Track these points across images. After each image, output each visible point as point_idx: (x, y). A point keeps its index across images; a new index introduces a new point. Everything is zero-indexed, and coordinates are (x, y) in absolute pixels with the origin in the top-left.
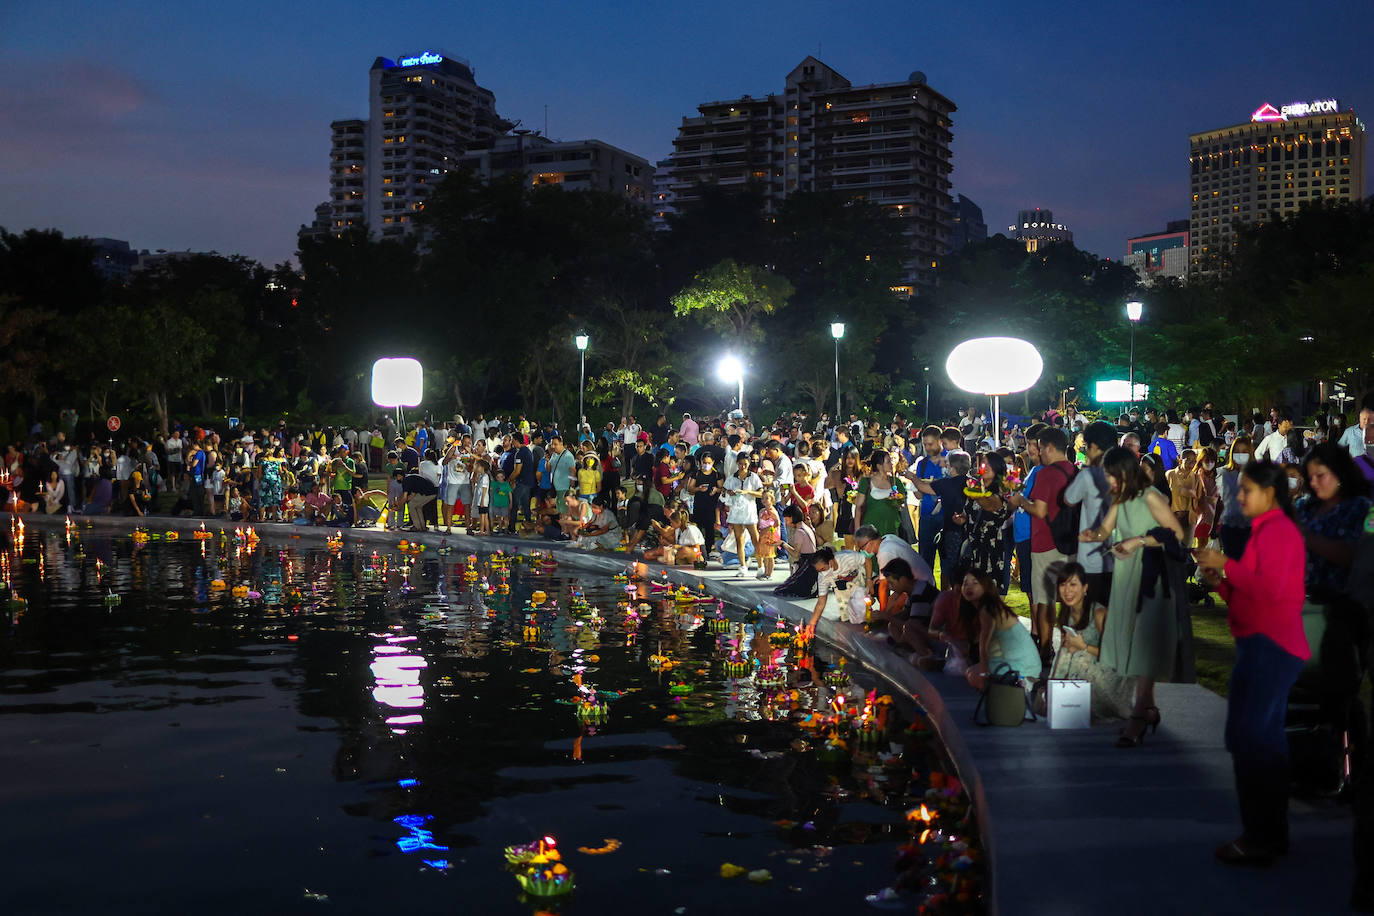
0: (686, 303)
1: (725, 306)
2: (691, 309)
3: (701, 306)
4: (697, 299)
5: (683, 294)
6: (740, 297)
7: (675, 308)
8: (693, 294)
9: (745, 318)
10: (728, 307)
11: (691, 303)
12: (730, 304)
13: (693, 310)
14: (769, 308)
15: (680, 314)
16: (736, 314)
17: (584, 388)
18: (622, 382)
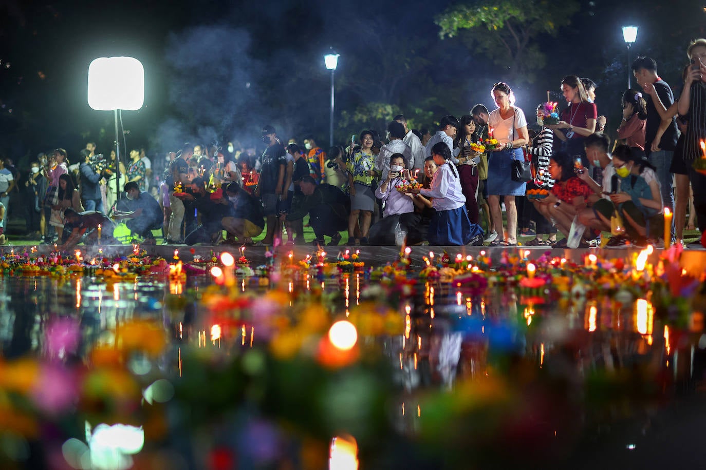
0: (451, 22)
1: (497, 24)
2: (459, 29)
3: (471, 24)
4: (466, 18)
5: (449, 12)
6: (516, 13)
7: (440, 29)
8: (460, 11)
9: (521, 40)
10: (501, 25)
11: (458, 21)
12: (504, 22)
13: (461, 30)
14: (550, 26)
15: (446, 35)
16: (512, 37)
17: (336, 126)
18: (380, 116)
